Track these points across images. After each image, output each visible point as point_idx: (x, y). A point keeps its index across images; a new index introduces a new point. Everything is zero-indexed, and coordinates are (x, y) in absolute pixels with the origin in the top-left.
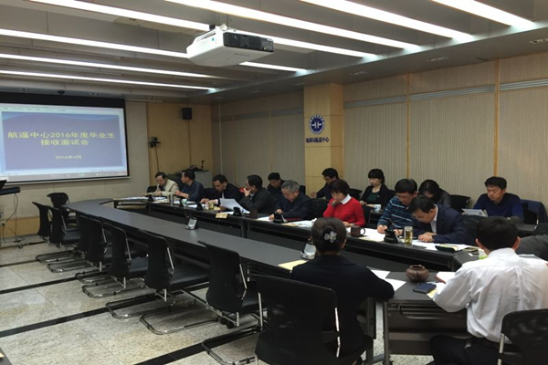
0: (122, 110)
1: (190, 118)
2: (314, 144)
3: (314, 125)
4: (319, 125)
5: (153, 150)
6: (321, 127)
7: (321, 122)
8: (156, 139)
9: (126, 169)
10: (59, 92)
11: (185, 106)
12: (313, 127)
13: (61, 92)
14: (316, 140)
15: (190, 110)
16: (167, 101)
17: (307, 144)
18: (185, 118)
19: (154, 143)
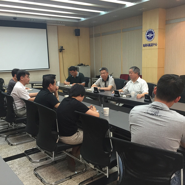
0: (46, 30)
1: (79, 35)
3: (149, 36)
4: (151, 35)
12: (148, 37)
14: (149, 45)
15: (79, 30)
16: (67, 25)
17: (143, 48)
18: (76, 35)
19: (61, 50)
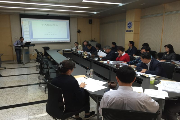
0: (69, 20)
1: (91, 23)
2: (128, 32)
3: (129, 25)
5: (79, 34)
6: (131, 26)
7: (131, 24)
8: (79, 30)
9: (69, 40)
10: (47, 15)
11: (90, 19)
12: (128, 26)
13: (48, 15)
15: (91, 20)
16: (84, 17)
17: (126, 33)
18: (90, 23)
19: (79, 32)
